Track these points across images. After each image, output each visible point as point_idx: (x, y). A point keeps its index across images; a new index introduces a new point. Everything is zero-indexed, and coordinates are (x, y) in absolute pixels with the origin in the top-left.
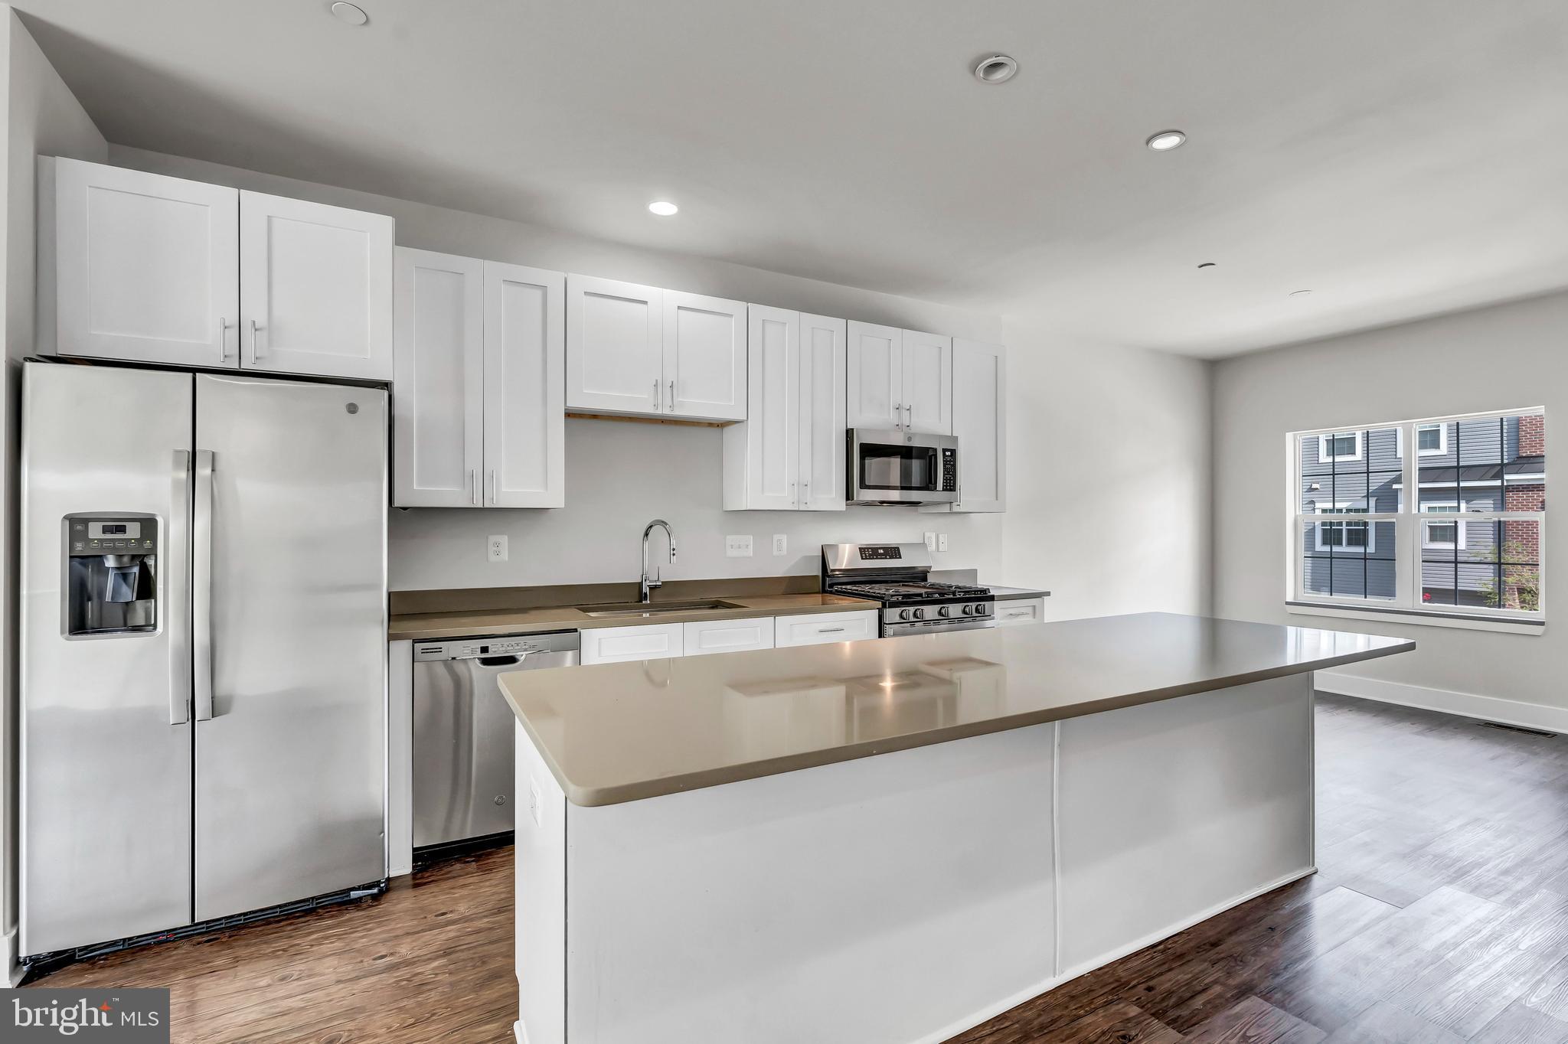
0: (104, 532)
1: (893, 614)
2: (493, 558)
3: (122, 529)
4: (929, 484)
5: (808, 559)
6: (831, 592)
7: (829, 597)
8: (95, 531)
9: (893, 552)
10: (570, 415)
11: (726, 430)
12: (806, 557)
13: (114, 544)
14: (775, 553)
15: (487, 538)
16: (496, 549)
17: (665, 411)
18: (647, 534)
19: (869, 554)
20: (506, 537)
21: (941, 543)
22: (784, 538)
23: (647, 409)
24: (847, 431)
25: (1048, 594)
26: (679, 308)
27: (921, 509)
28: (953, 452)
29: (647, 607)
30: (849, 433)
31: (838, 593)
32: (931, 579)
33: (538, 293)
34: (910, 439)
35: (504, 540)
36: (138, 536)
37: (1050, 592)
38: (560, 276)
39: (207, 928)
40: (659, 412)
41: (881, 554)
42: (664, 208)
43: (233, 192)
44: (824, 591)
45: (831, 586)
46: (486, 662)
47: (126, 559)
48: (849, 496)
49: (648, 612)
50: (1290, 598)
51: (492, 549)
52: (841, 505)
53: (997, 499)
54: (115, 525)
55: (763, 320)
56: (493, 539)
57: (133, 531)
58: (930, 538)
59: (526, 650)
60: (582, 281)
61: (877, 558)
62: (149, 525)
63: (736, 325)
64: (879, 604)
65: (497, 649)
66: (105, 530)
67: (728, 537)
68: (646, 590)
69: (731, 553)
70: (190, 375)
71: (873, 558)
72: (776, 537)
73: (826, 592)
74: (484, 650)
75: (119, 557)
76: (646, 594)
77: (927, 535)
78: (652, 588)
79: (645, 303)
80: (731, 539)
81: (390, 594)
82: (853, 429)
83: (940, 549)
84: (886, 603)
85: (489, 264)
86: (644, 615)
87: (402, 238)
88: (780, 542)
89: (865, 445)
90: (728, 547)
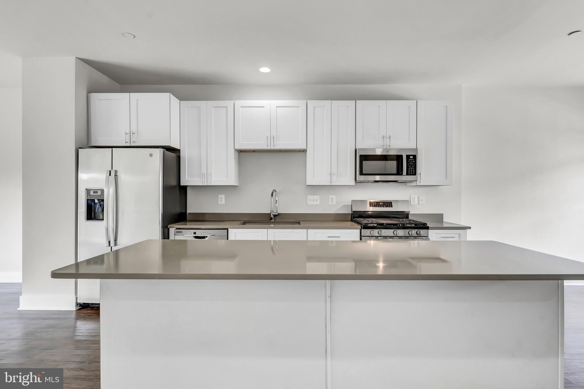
2: (220, 202)
3: (97, 192)
4: (399, 172)
8: (92, 193)
9: (389, 204)
10: (240, 152)
12: (344, 205)
14: (330, 203)
15: (218, 196)
16: (220, 199)
18: (272, 195)
19: (374, 205)
20: (224, 196)
21: (420, 200)
22: (334, 197)
23: (265, 147)
25: (470, 228)
26: (277, 107)
28: (415, 157)
29: (272, 223)
32: (410, 218)
33: (224, 109)
34: (388, 151)
35: (223, 196)
36: (100, 194)
37: (471, 227)
38: (232, 102)
41: (381, 205)
42: (265, 70)
43: (128, 94)
47: (100, 201)
48: (356, 180)
51: (219, 200)
52: (353, 183)
53: (446, 179)
56: (220, 196)
58: (414, 198)
60: (239, 103)
61: (379, 207)
62: (102, 191)
63: (301, 110)
65: (199, 233)
66: (94, 192)
67: (308, 196)
68: (272, 216)
69: (309, 203)
70: (111, 149)
71: (377, 207)
72: (331, 197)
76: (272, 218)
77: (412, 196)
78: (275, 216)
79: (264, 107)
80: (310, 197)
83: (420, 203)
84: (366, 227)
85: (209, 102)
86: (271, 225)
88: (332, 198)
89: (361, 156)
90: (308, 201)
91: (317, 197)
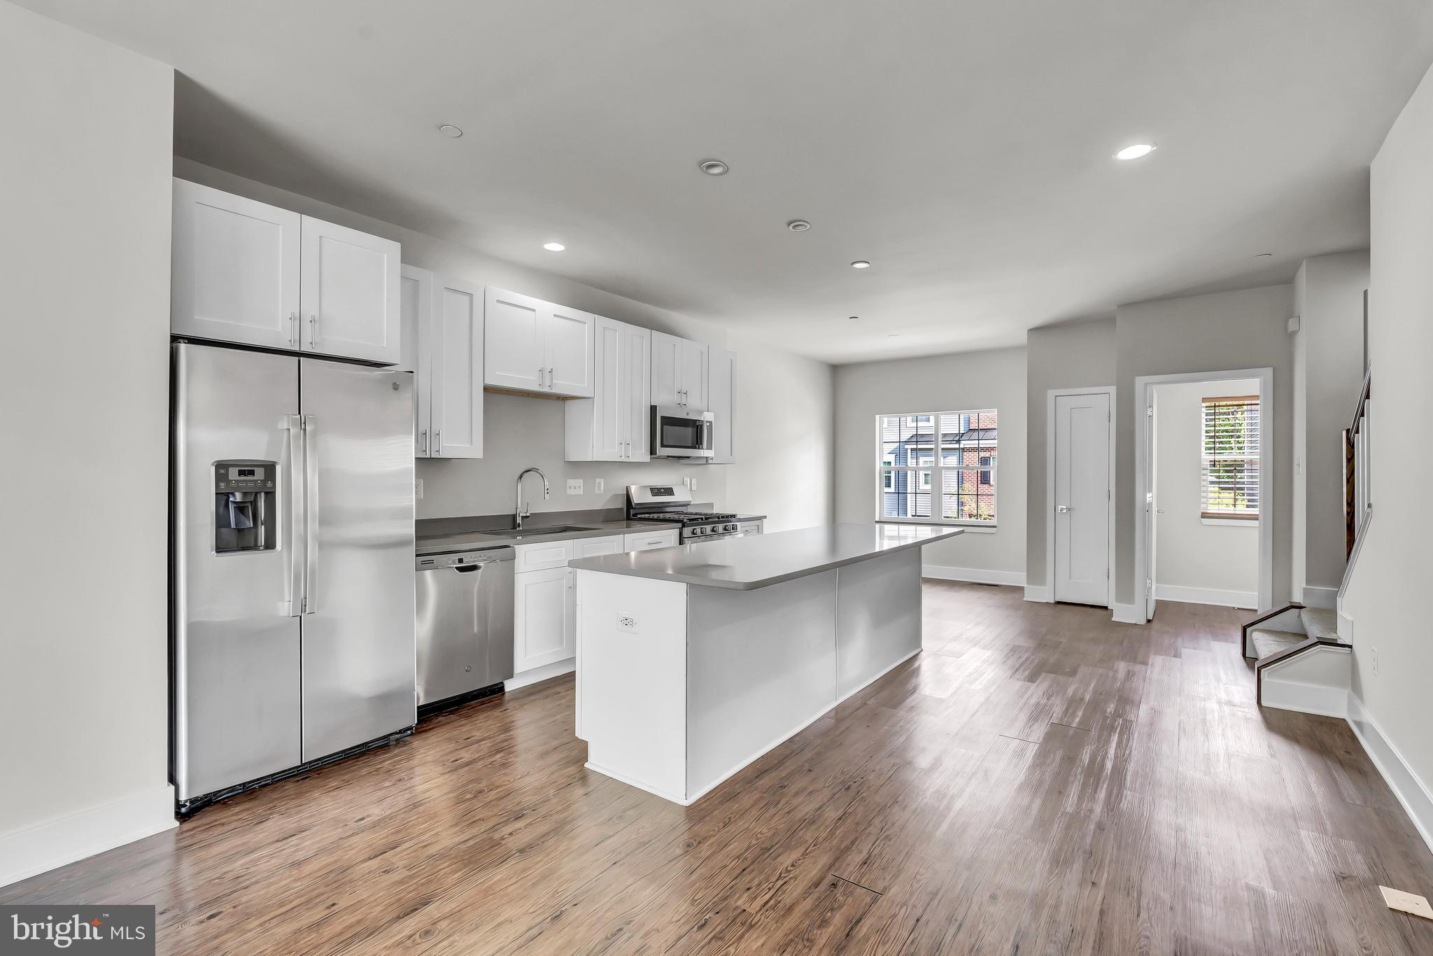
0: (239, 475)
1: (687, 531)
3: (252, 473)
5: (616, 496)
6: (634, 520)
7: (633, 523)
8: (233, 474)
9: (669, 491)
10: (488, 390)
11: (568, 403)
13: (247, 484)
14: (597, 492)
17: (546, 390)
18: (521, 477)
19: (657, 493)
21: (693, 485)
22: (602, 481)
24: (651, 407)
26: (554, 316)
27: (683, 461)
29: (520, 532)
30: (653, 409)
31: (641, 519)
33: (466, 298)
34: (688, 414)
36: (262, 478)
37: (763, 517)
38: (482, 287)
39: (298, 771)
40: (542, 390)
41: (664, 493)
42: (555, 247)
43: (297, 215)
44: (628, 518)
45: (635, 515)
46: (461, 569)
48: (653, 451)
49: (520, 536)
50: (877, 520)
52: (646, 458)
53: (731, 455)
54: (246, 470)
55: (604, 328)
57: (260, 474)
59: (485, 560)
60: (496, 292)
61: (661, 496)
62: (270, 469)
63: (587, 328)
64: (680, 525)
65: (466, 560)
66: (241, 473)
67: (568, 480)
68: (519, 520)
69: (569, 493)
70: (296, 359)
71: (658, 496)
72: (598, 480)
73: (632, 519)
74: (461, 561)
75: (245, 494)
76: (519, 524)
77: (686, 479)
78: (523, 518)
79: (534, 310)
80: (571, 482)
81: (416, 520)
82: (656, 406)
83: (692, 489)
85: (434, 274)
87: (405, 259)
88: (599, 483)
89: (662, 418)
90: (568, 488)
91: (580, 482)
